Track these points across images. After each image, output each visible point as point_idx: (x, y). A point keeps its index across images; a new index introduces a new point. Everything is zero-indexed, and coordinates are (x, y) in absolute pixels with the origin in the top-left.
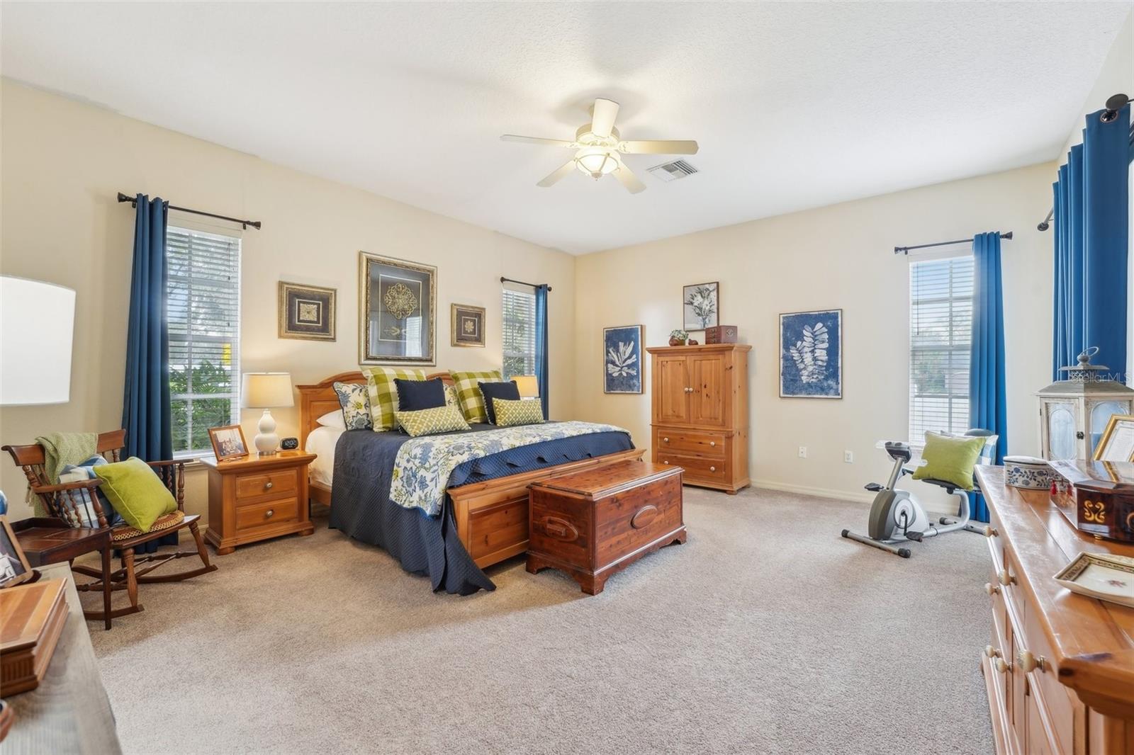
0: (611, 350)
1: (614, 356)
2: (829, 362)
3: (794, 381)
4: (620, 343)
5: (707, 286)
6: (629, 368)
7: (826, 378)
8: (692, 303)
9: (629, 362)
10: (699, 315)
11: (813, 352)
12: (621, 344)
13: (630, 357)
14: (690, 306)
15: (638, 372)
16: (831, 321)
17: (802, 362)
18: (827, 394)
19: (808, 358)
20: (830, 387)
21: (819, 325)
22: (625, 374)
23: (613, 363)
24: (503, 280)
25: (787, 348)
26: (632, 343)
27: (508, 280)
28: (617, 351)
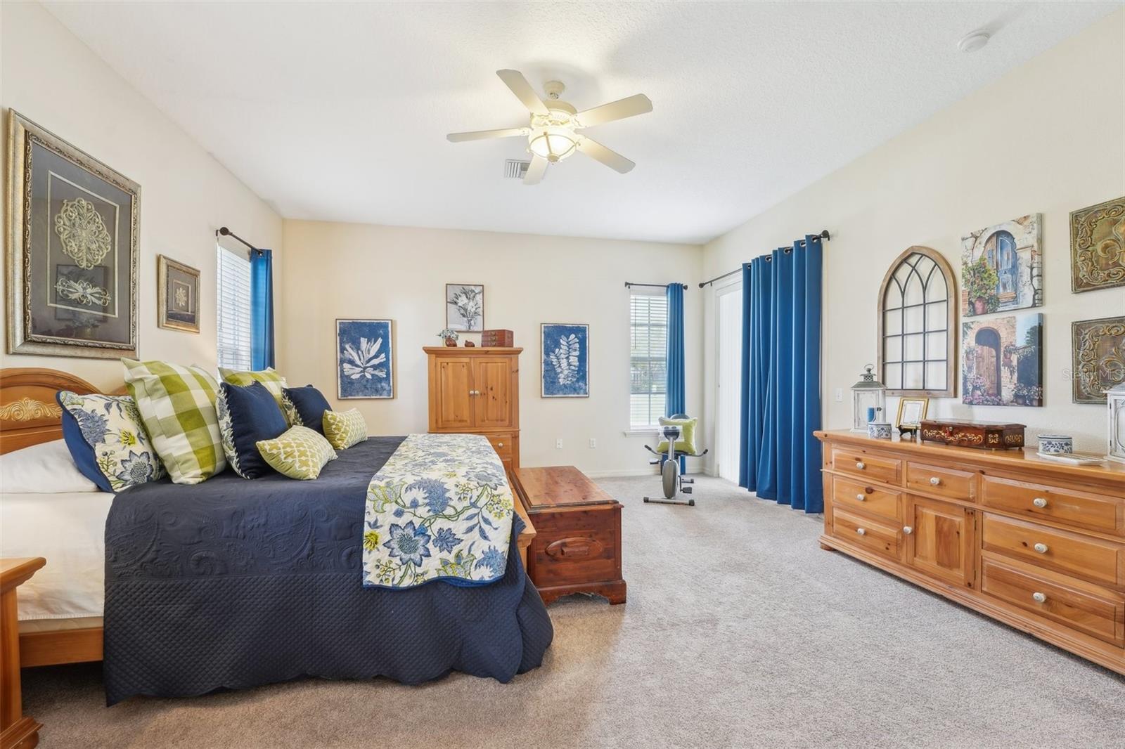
0: (347, 346)
1: (351, 353)
2: (580, 367)
3: (553, 383)
4: (362, 339)
5: (473, 288)
6: (375, 369)
7: (578, 381)
8: (456, 303)
9: (376, 362)
10: (464, 316)
11: (567, 358)
12: (363, 341)
13: (376, 356)
14: (454, 306)
15: (388, 374)
16: (580, 332)
17: (560, 366)
18: (578, 393)
19: (564, 363)
20: (580, 388)
21: (573, 336)
22: (369, 376)
23: (352, 362)
24: (224, 231)
25: (547, 354)
26: (380, 340)
27: (231, 234)
28: (357, 347)
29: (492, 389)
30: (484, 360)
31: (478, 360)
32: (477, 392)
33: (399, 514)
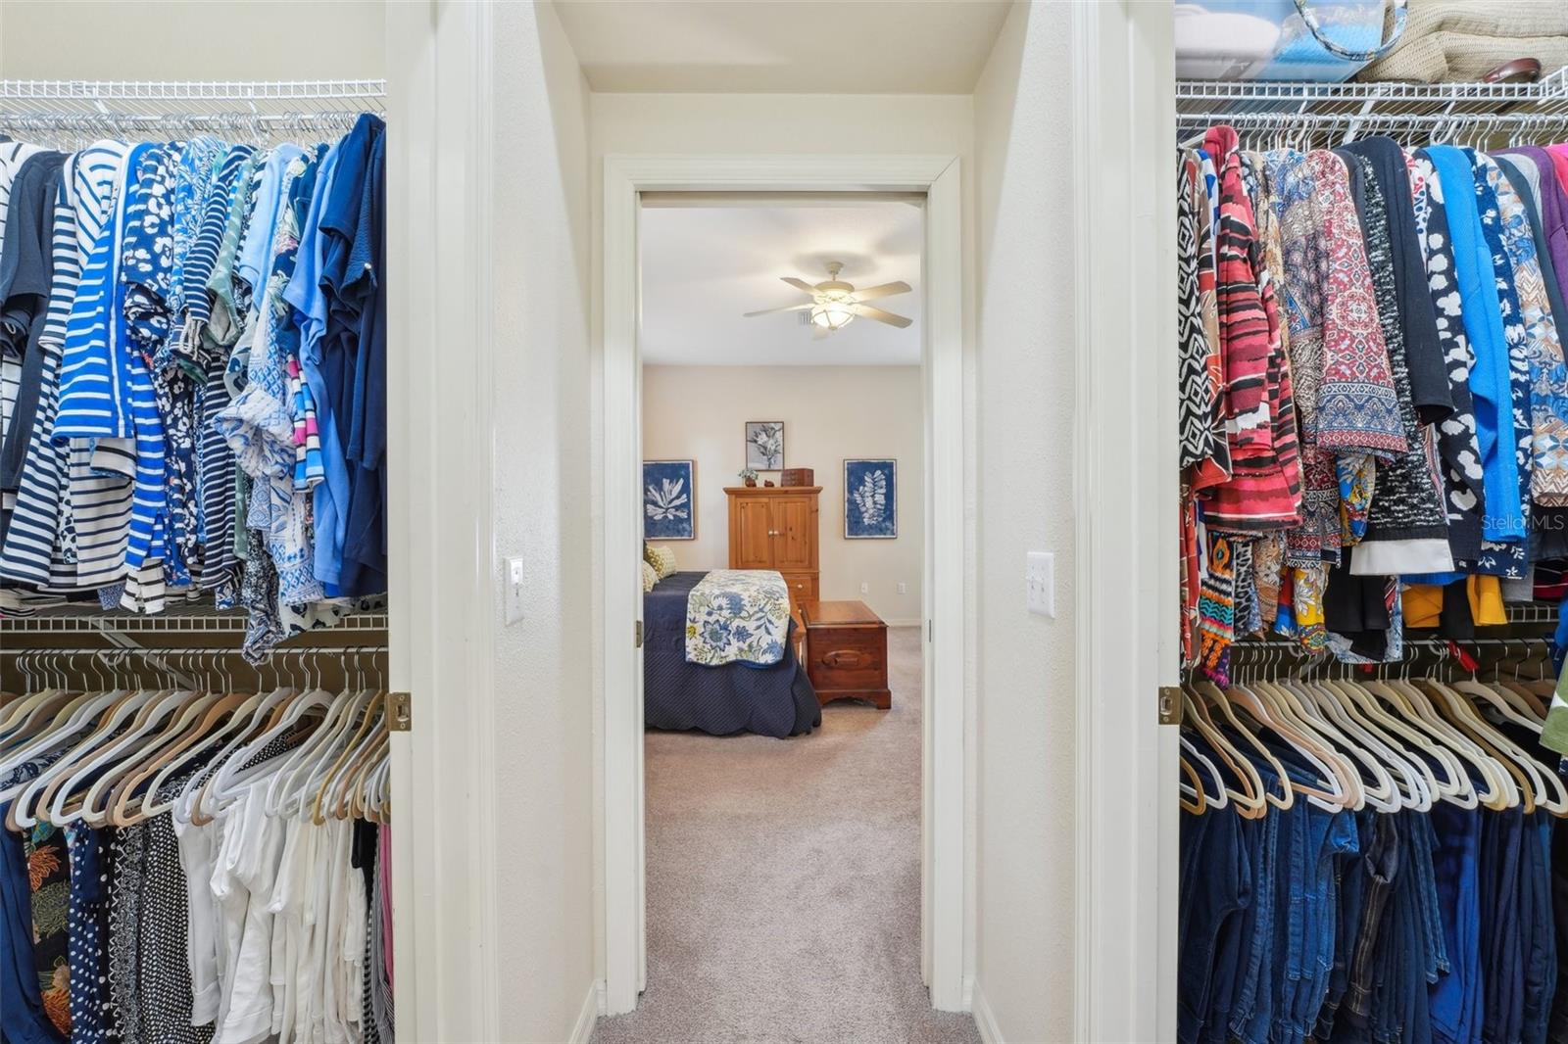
0: (651, 488)
1: (655, 495)
2: (886, 505)
3: (857, 523)
4: (664, 480)
5: (773, 425)
6: (677, 510)
7: (884, 520)
8: (756, 441)
9: (677, 502)
10: (764, 454)
11: (873, 496)
12: (666, 482)
13: (678, 497)
14: (753, 444)
15: (689, 514)
16: (887, 468)
17: (864, 505)
18: (885, 534)
19: (869, 502)
20: (887, 529)
21: (878, 472)
22: (671, 517)
23: (655, 504)
25: (851, 492)
26: (681, 481)
28: (660, 488)
29: (791, 529)
30: (781, 500)
31: (777, 500)
32: (776, 532)
33: (710, 614)
